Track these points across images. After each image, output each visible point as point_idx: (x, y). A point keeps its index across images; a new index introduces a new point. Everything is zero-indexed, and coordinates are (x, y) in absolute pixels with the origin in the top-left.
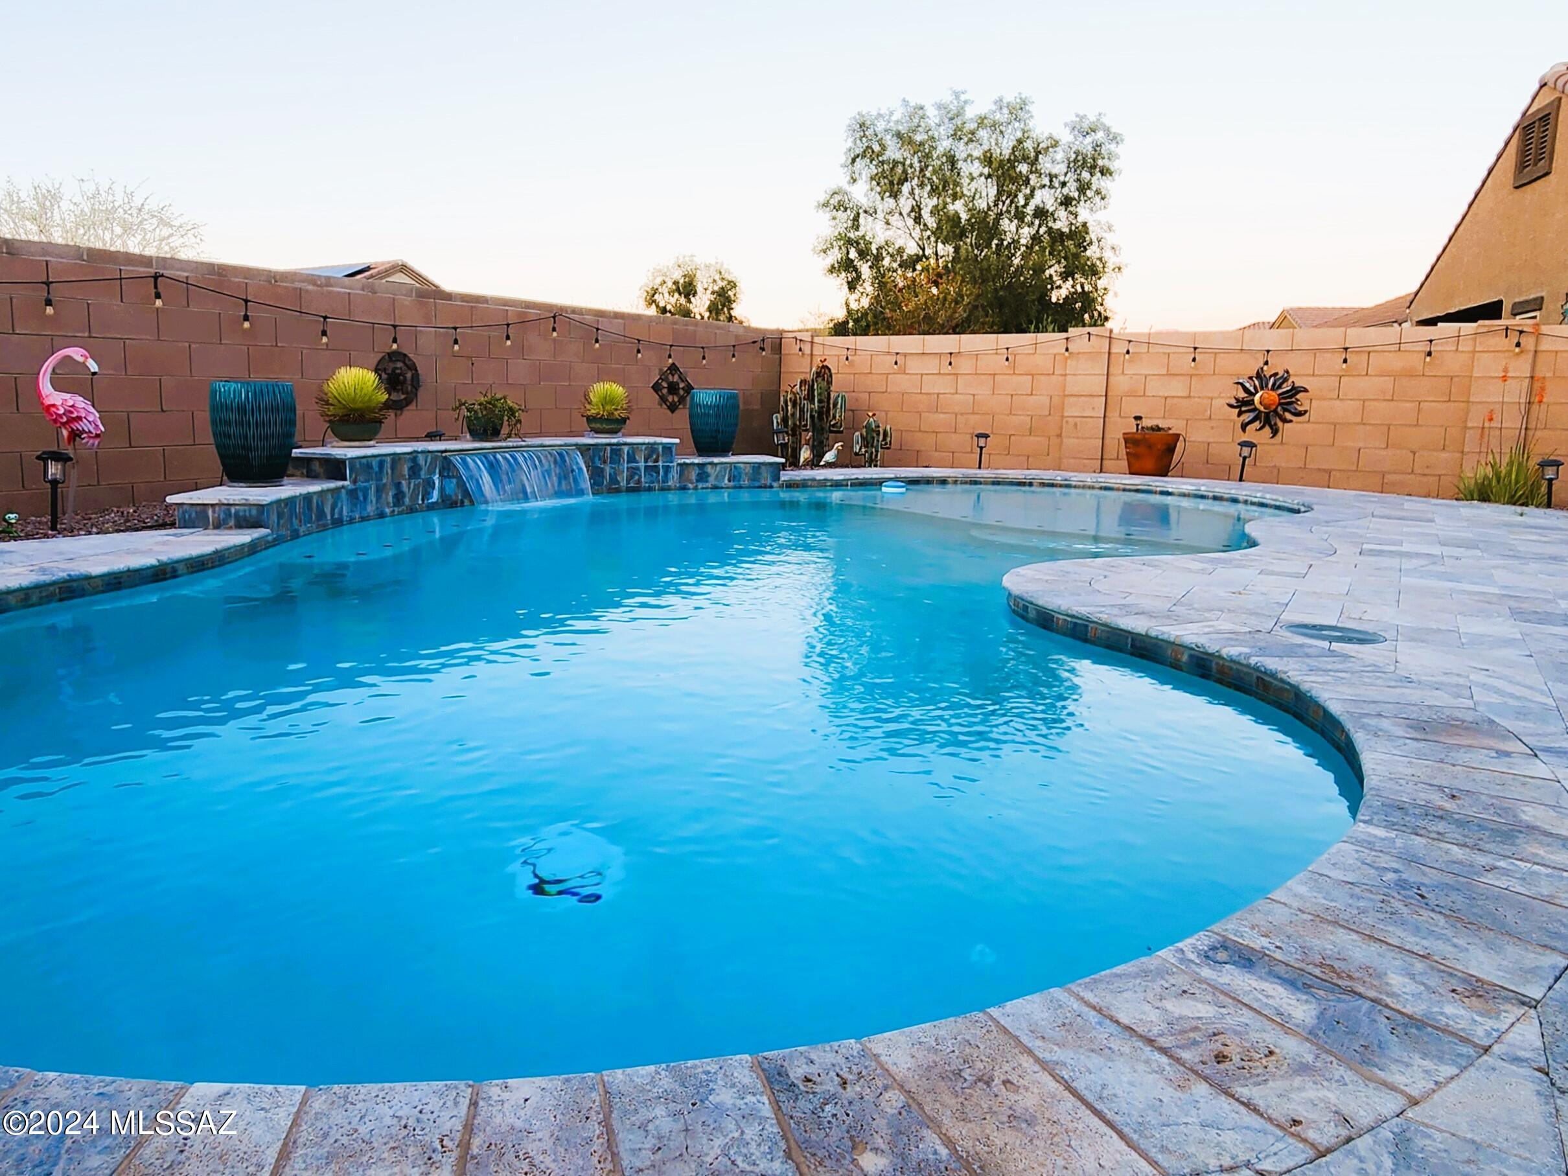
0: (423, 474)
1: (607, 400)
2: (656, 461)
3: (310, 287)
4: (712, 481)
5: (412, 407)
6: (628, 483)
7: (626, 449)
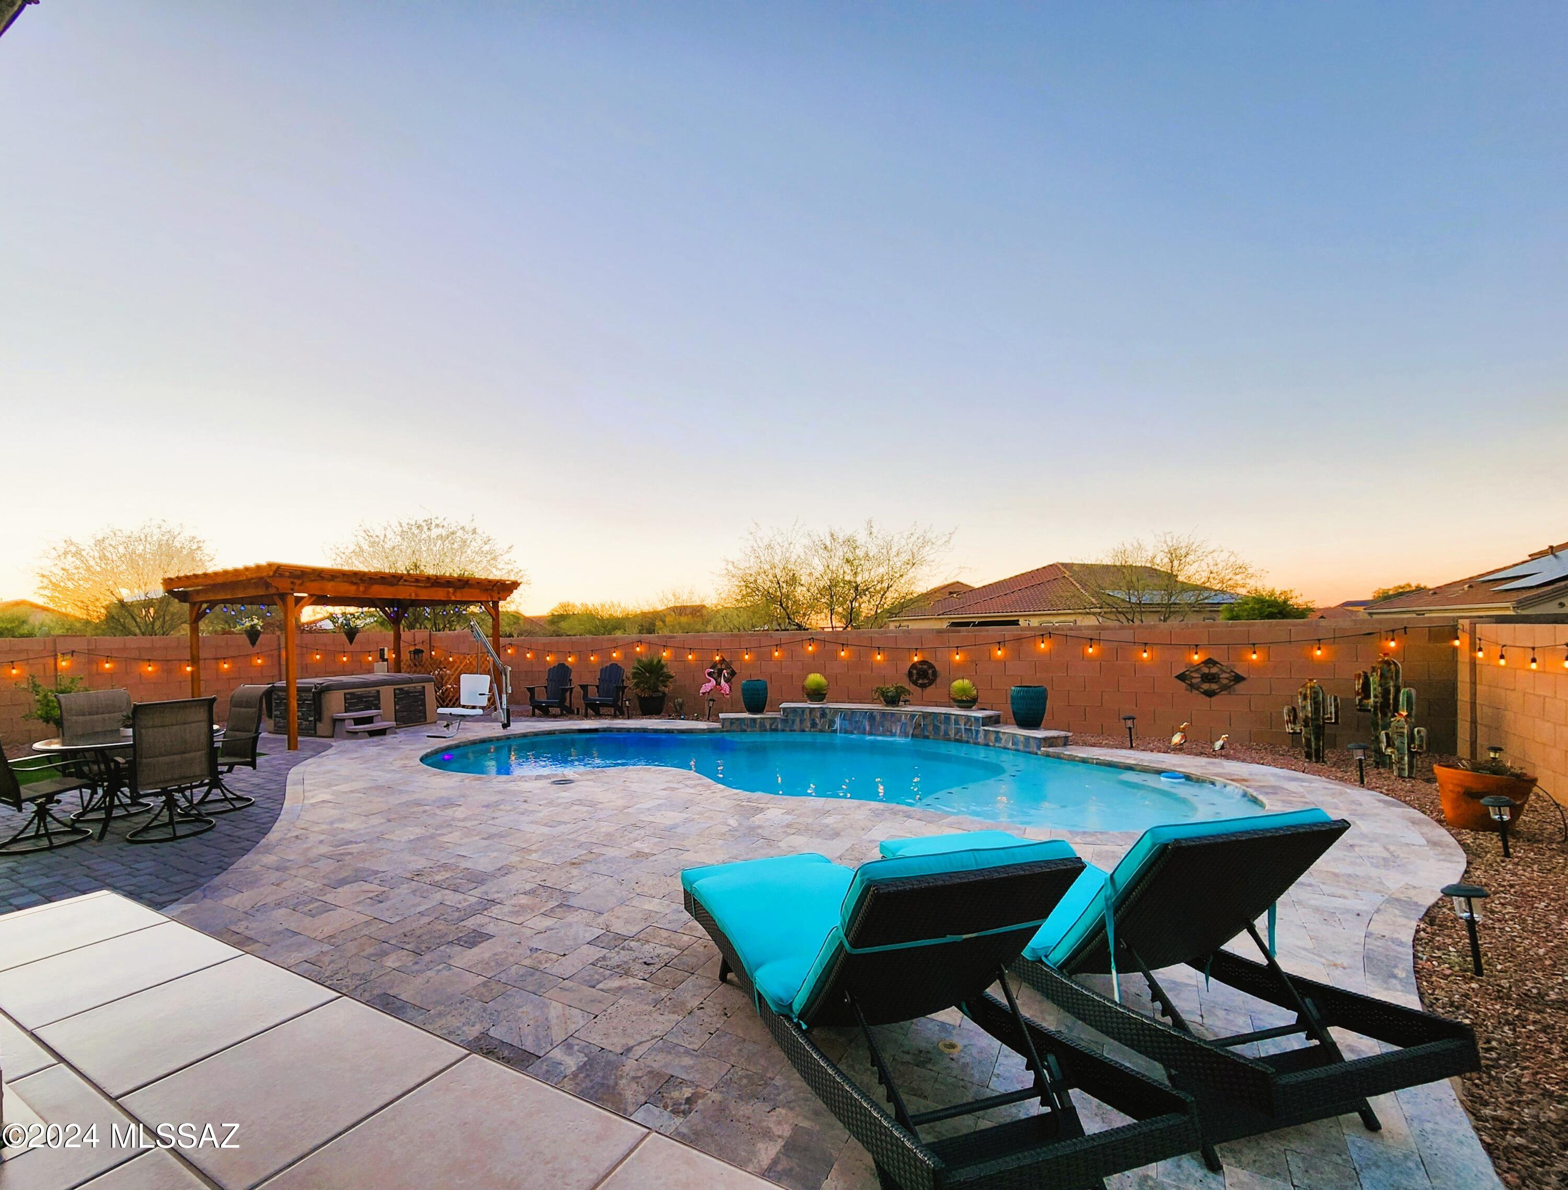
0: (829, 717)
1: (964, 690)
2: (971, 726)
3: (876, 635)
4: (1003, 744)
5: (933, 686)
6: (955, 735)
7: (953, 717)
